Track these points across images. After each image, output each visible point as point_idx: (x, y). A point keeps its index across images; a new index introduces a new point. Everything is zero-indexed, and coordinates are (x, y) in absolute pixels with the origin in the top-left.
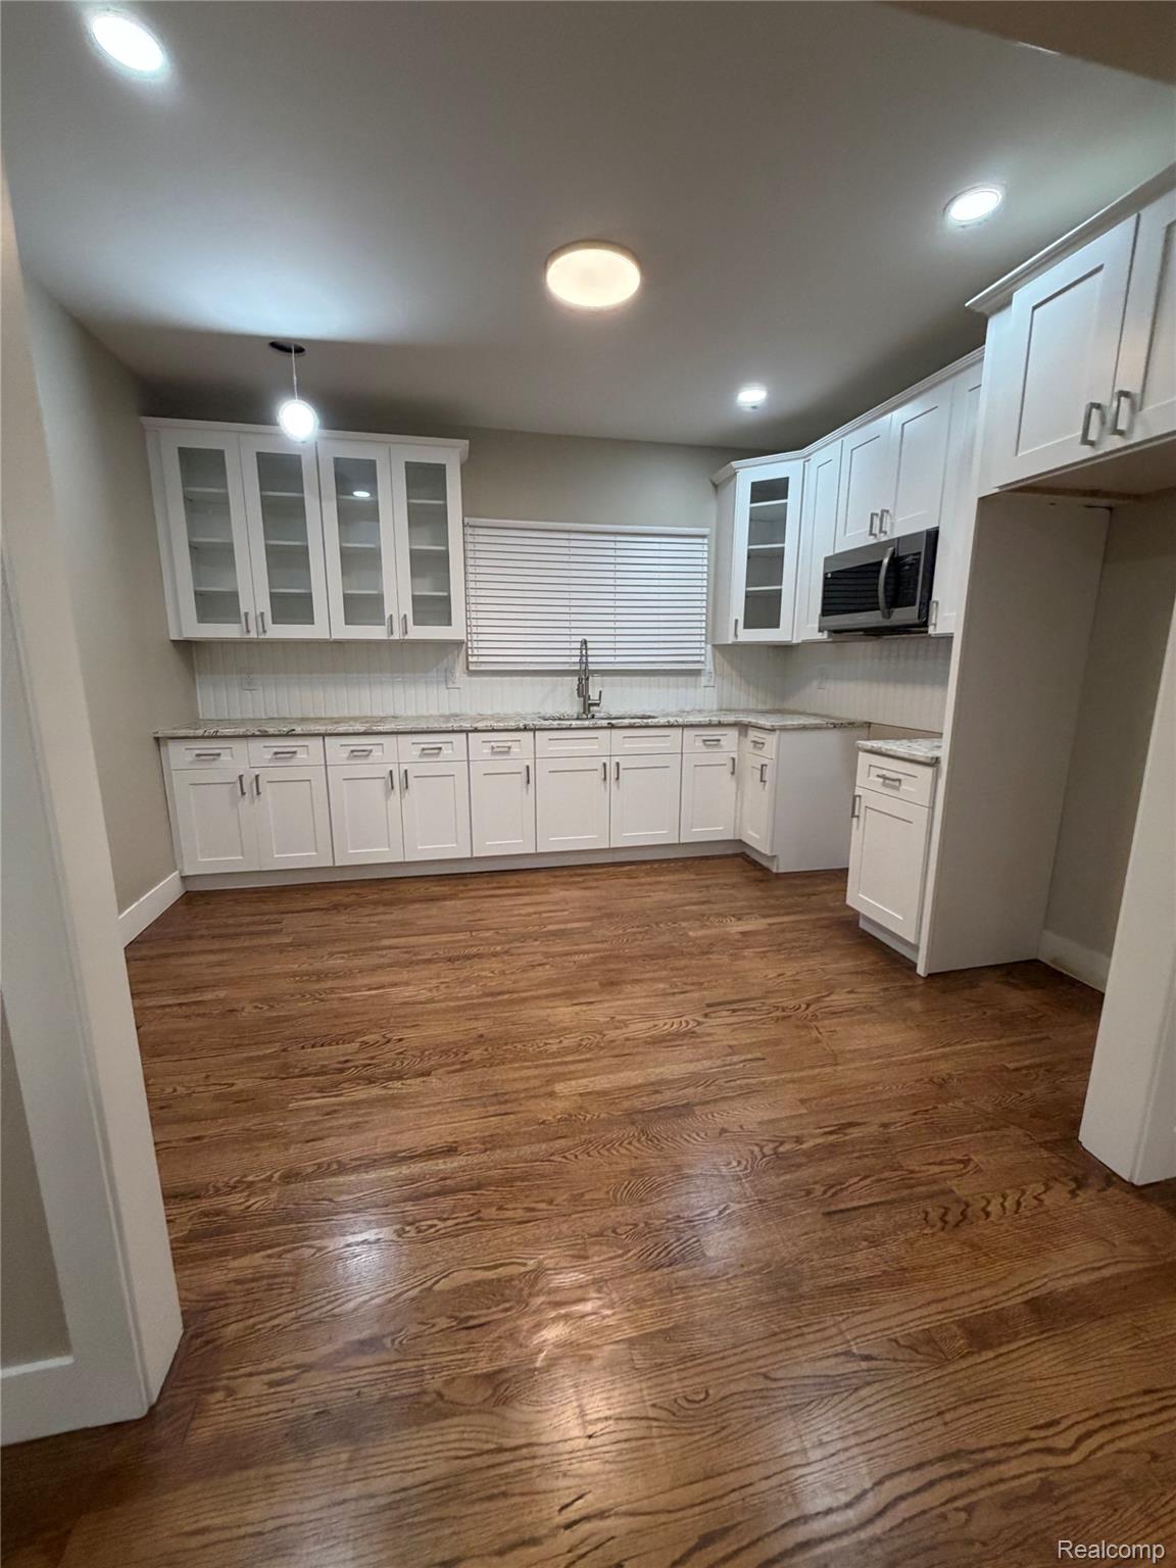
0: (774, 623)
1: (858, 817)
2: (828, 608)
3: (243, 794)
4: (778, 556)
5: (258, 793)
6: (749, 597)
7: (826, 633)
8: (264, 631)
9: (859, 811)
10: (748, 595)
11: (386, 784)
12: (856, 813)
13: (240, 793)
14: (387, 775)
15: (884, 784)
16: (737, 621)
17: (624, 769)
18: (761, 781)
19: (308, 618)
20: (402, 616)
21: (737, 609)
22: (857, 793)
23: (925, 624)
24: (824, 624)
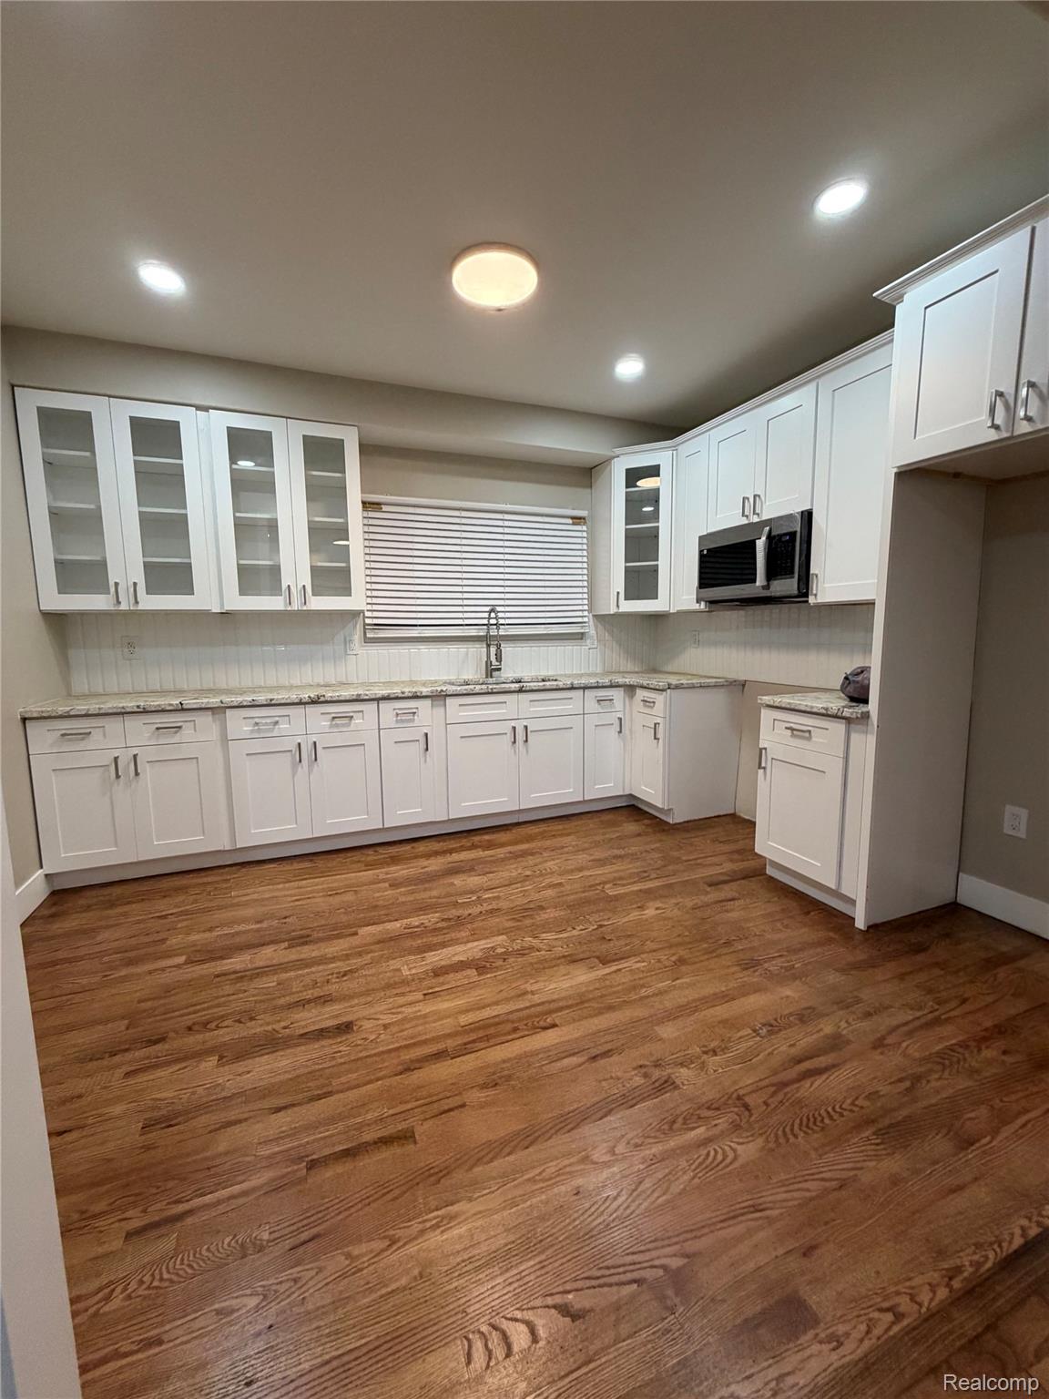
0: (652, 594)
1: (764, 768)
2: (706, 580)
3: (118, 776)
4: (654, 535)
5: (137, 774)
6: (629, 572)
7: (703, 603)
8: (137, 602)
9: (766, 762)
10: (627, 570)
11: (293, 757)
12: (763, 765)
13: (114, 776)
14: (294, 748)
15: (793, 735)
16: (618, 593)
17: (531, 732)
18: (655, 738)
19: (188, 588)
20: (300, 586)
21: (618, 582)
22: (760, 746)
23: (806, 595)
24: (701, 596)
